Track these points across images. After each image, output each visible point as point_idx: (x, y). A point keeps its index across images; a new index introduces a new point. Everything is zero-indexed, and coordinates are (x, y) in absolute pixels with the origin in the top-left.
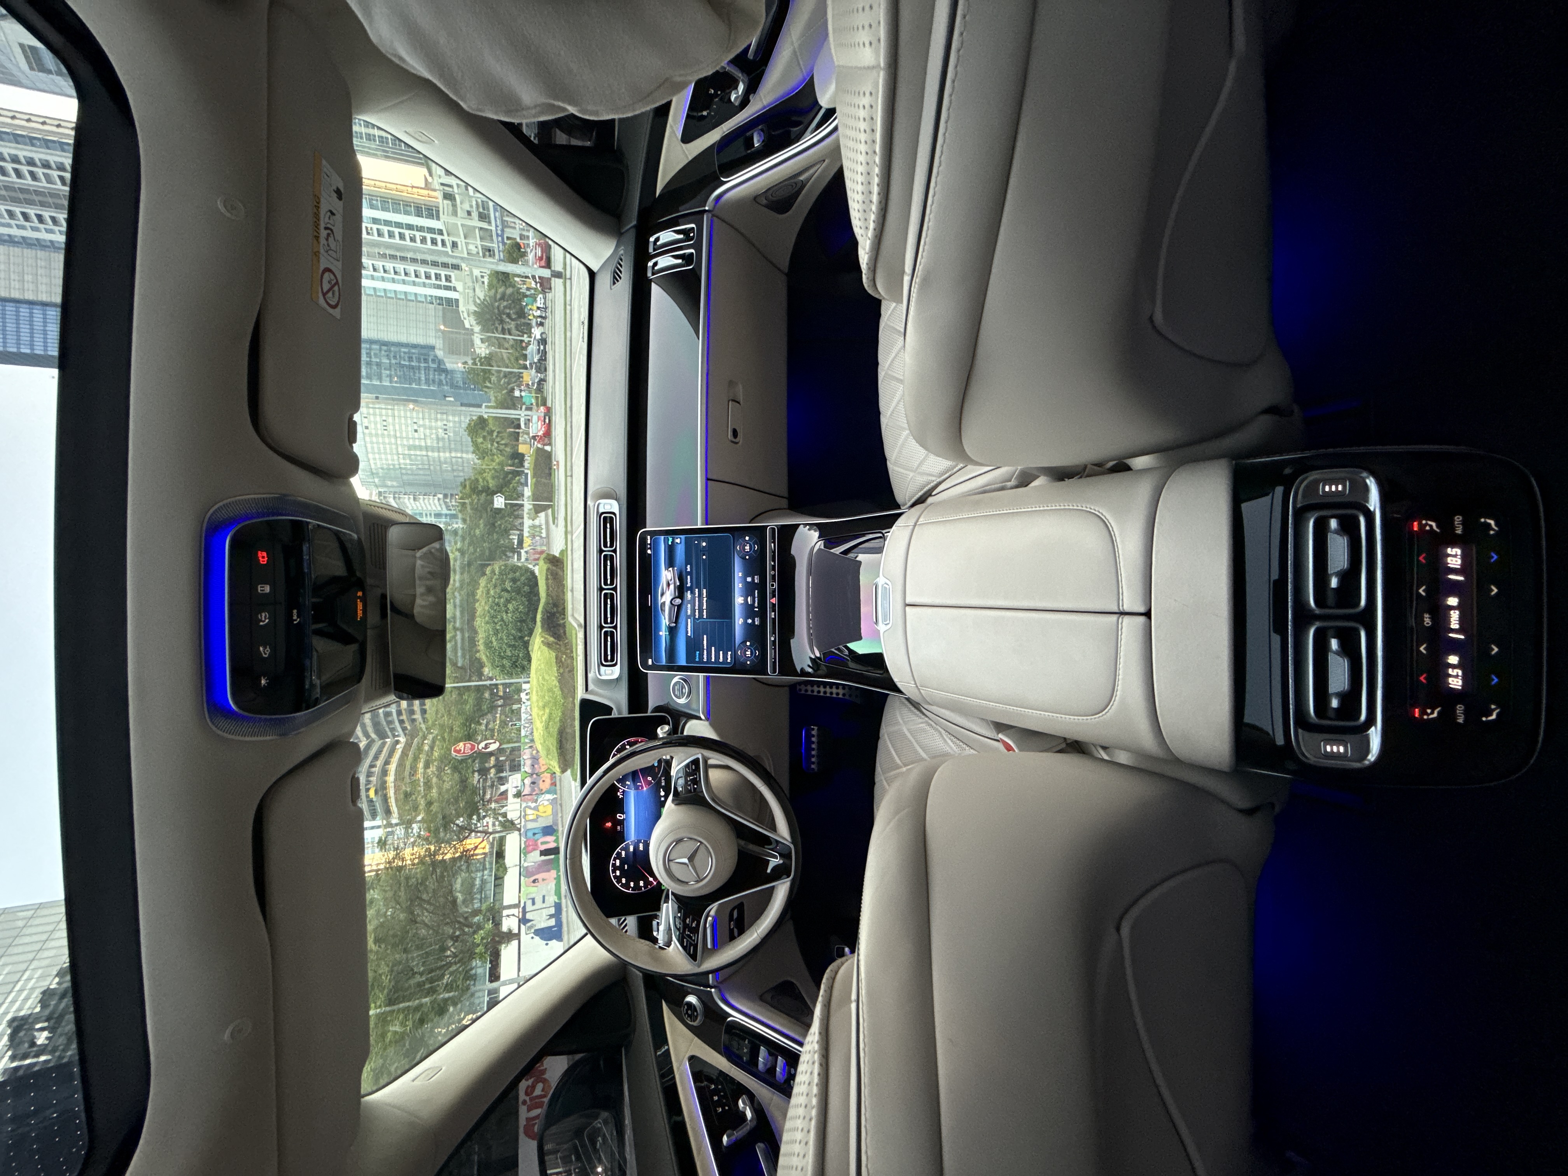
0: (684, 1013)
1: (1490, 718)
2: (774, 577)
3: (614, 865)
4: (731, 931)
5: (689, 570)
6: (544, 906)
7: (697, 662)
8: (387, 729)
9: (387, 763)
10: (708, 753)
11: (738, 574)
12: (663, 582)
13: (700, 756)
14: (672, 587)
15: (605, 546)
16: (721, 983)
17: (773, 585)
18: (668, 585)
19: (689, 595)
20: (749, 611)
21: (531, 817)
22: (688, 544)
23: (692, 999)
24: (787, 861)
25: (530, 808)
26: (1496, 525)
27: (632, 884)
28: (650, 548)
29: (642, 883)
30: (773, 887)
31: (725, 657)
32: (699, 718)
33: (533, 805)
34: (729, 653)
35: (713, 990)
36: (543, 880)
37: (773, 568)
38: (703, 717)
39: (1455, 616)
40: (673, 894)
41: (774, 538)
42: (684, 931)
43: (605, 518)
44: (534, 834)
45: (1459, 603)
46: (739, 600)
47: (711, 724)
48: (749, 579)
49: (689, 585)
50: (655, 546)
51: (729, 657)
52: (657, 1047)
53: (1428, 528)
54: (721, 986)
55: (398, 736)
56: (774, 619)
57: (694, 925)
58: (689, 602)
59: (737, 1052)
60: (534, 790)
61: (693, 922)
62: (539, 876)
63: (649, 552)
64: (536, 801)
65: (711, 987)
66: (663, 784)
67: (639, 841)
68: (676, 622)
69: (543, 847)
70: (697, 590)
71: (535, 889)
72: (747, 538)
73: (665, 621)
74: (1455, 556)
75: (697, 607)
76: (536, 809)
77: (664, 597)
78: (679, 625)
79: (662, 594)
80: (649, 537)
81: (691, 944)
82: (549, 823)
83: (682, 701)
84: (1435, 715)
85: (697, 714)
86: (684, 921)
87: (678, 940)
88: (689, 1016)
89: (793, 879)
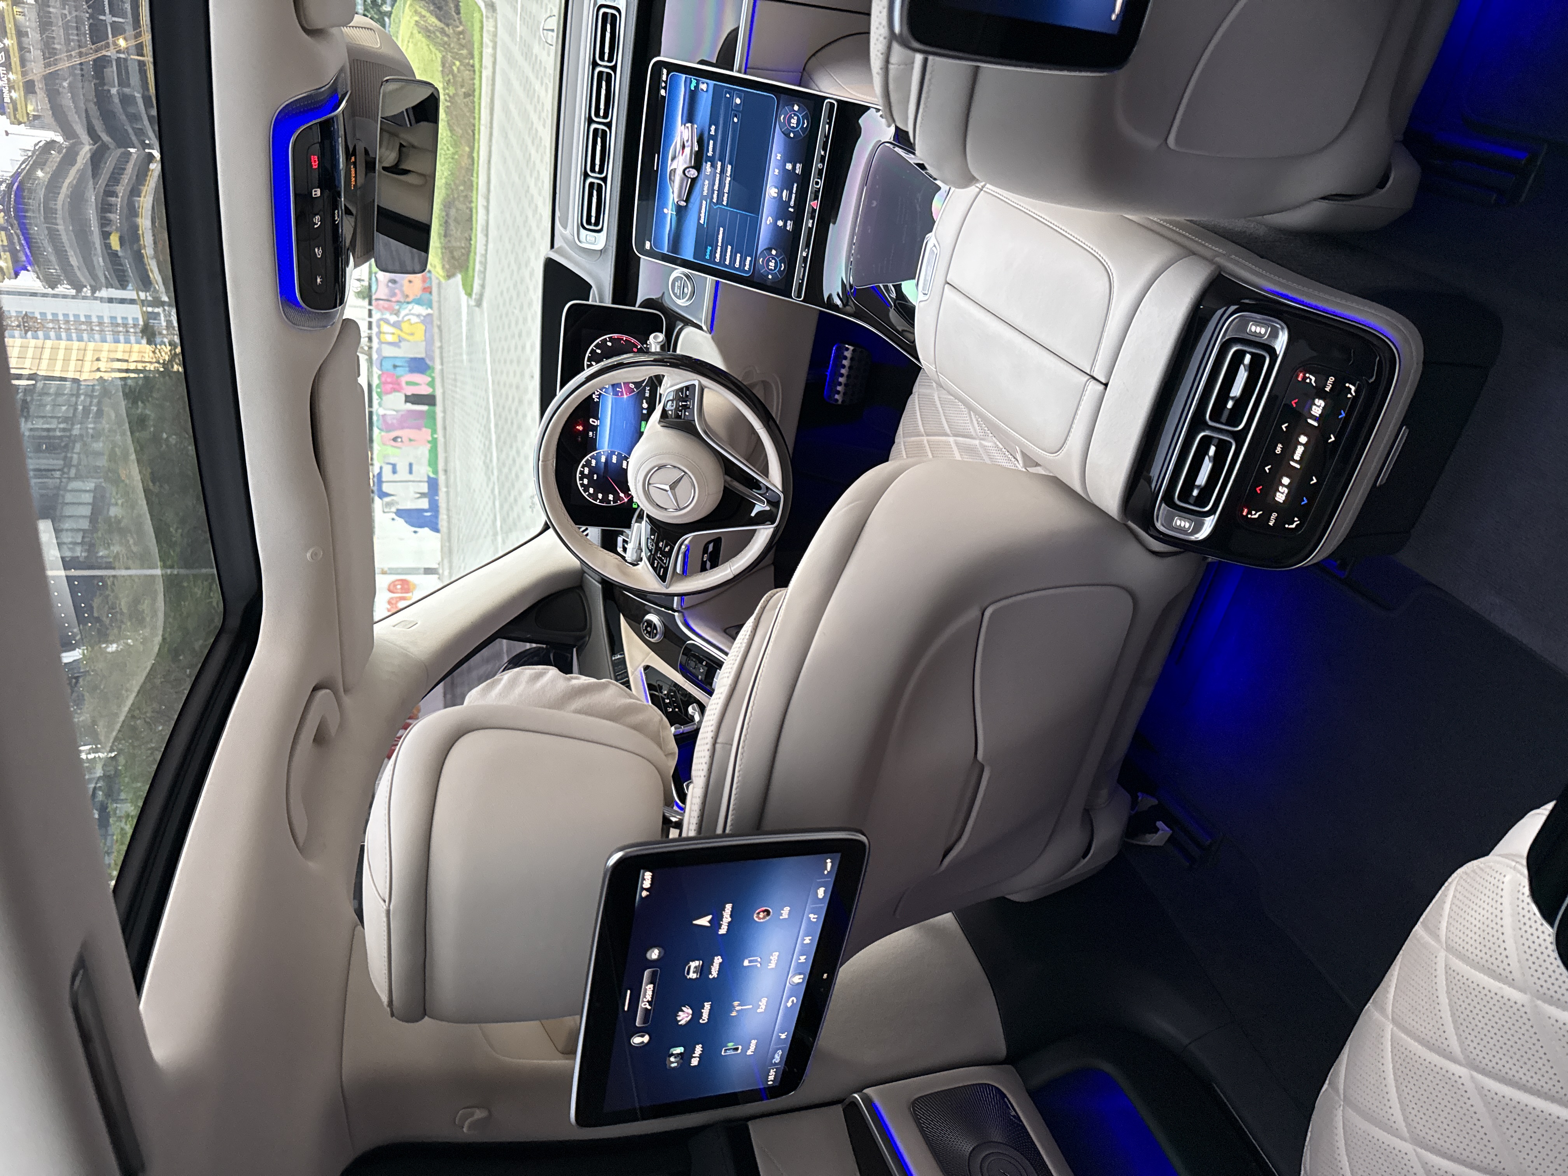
0: (644, 630)
1: (1291, 526)
2: (820, 171)
3: (582, 472)
4: (704, 564)
5: (712, 133)
6: (411, 478)
7: (707, 261)
8: (130, 131)
9: (135, 192)
10: (705, 382)
11: (776, 155)
12: (677, 141)
13: (696, 383)
14: (687, 150)
15: (602, 58)
16: (686, 608)
17: (817, 183)
18: (684, 147)
19: (707, 168)
20: (782, 211)
21: (390, 338)
22: (717, 95)
23: (652, 617)
24: (774, 510)
25: (387, 321)
26: (1355, 392)
27: (600, 496)
28: (665, 88)
29: (611, 497)
30: (755, 530)
31: (743, 262)
32: (700, 328)
33: (393, 318)
34: (749, 259)
35: (676, 614)
36: (410, 440)
37: (822, 159)
38: (704, 328)
39: (1300, 450)
40: (648, 516)
41: (830, 117)
42: (656, 552)
43: (605, 14)
44: (395, 367)
45: (1307, 442)
46: (771, 191)
47: (713, 338)
48: (789, 166)
49: (710, 154)
50: (672, 88)
51: (748, 263)
52: (613, 653)
53: (1308, 381)
54: (685, 612)
55: (150, 146)
56: (810, 229)
57: (667, 549)
58: (707, 177)
59: (694, 671)
60: (394, 295)
61: (666, 546)
62: (405, 433)
63: (663, 92)
64: (397, 313)
65: (675, 611)
66: (647, 395)
67: (613, 453)
68: (687, 201)
69: (410, 391)
70: (719, 164)
71: (397, 451)
72: (796, 108)
73: (673, 194)
74: (1319, 407)
75: (716, 187)
76: (397, 325)
77: (675, 162)
78: (690, 205)
79: (673, 159)
80: (665, 71)
81: (661, 567)
82: (419, 352)
83: (681, 302)
84: (1256, 516)
85: (699, 323)
86: (657, 544)
87: (649, 561)
88: (648, 632)
89: (777, 527)
